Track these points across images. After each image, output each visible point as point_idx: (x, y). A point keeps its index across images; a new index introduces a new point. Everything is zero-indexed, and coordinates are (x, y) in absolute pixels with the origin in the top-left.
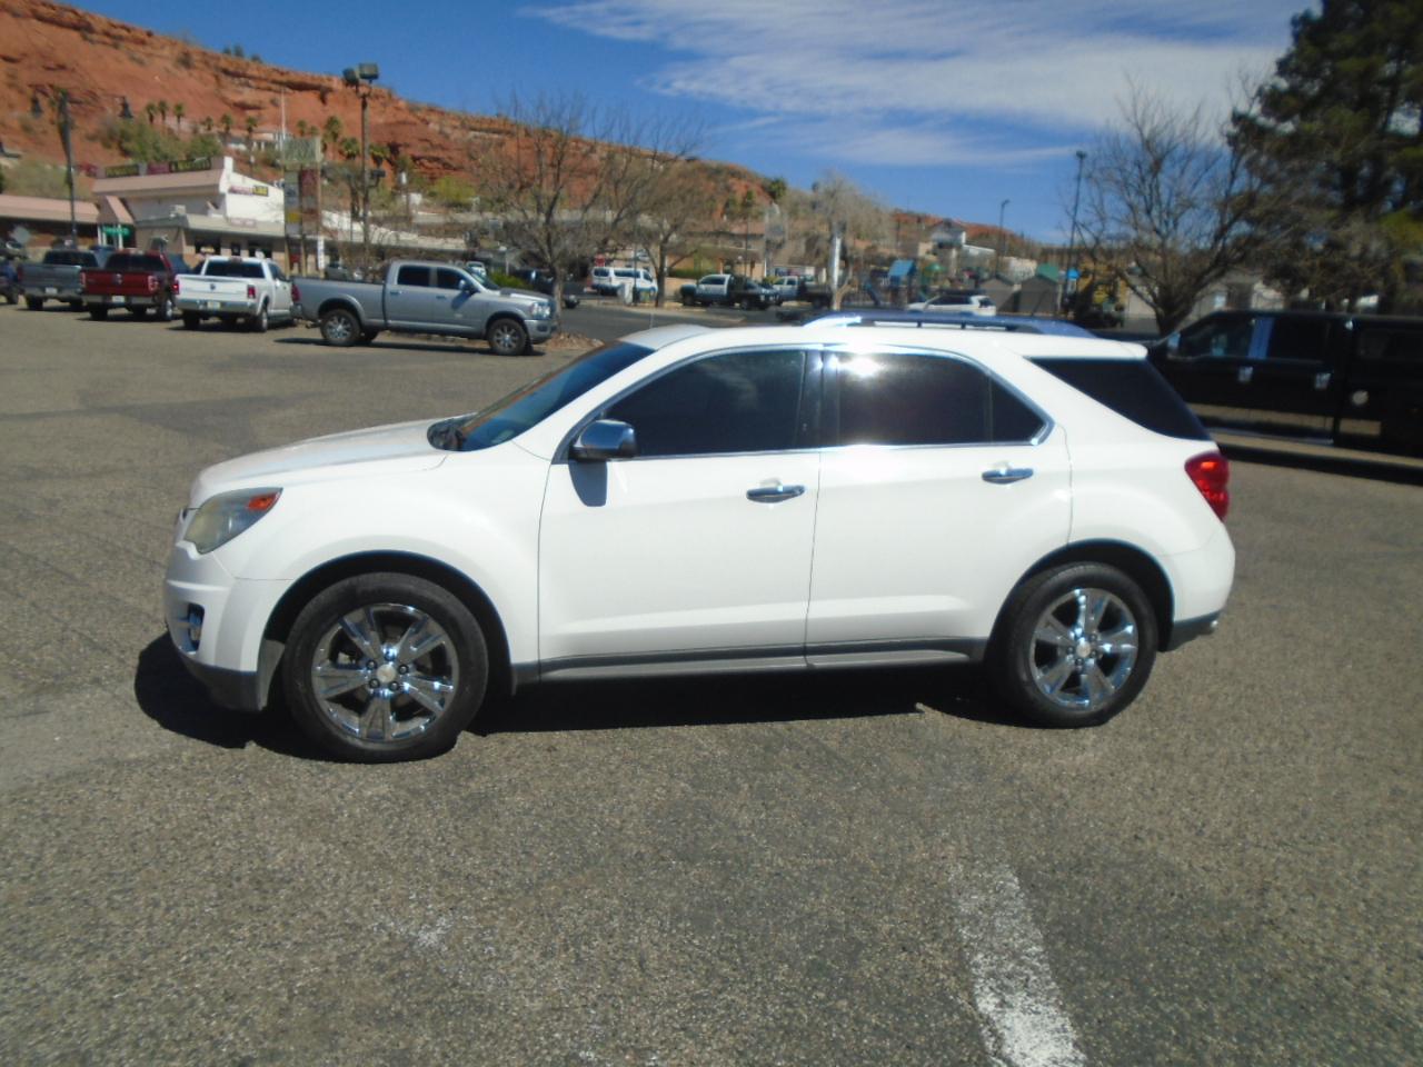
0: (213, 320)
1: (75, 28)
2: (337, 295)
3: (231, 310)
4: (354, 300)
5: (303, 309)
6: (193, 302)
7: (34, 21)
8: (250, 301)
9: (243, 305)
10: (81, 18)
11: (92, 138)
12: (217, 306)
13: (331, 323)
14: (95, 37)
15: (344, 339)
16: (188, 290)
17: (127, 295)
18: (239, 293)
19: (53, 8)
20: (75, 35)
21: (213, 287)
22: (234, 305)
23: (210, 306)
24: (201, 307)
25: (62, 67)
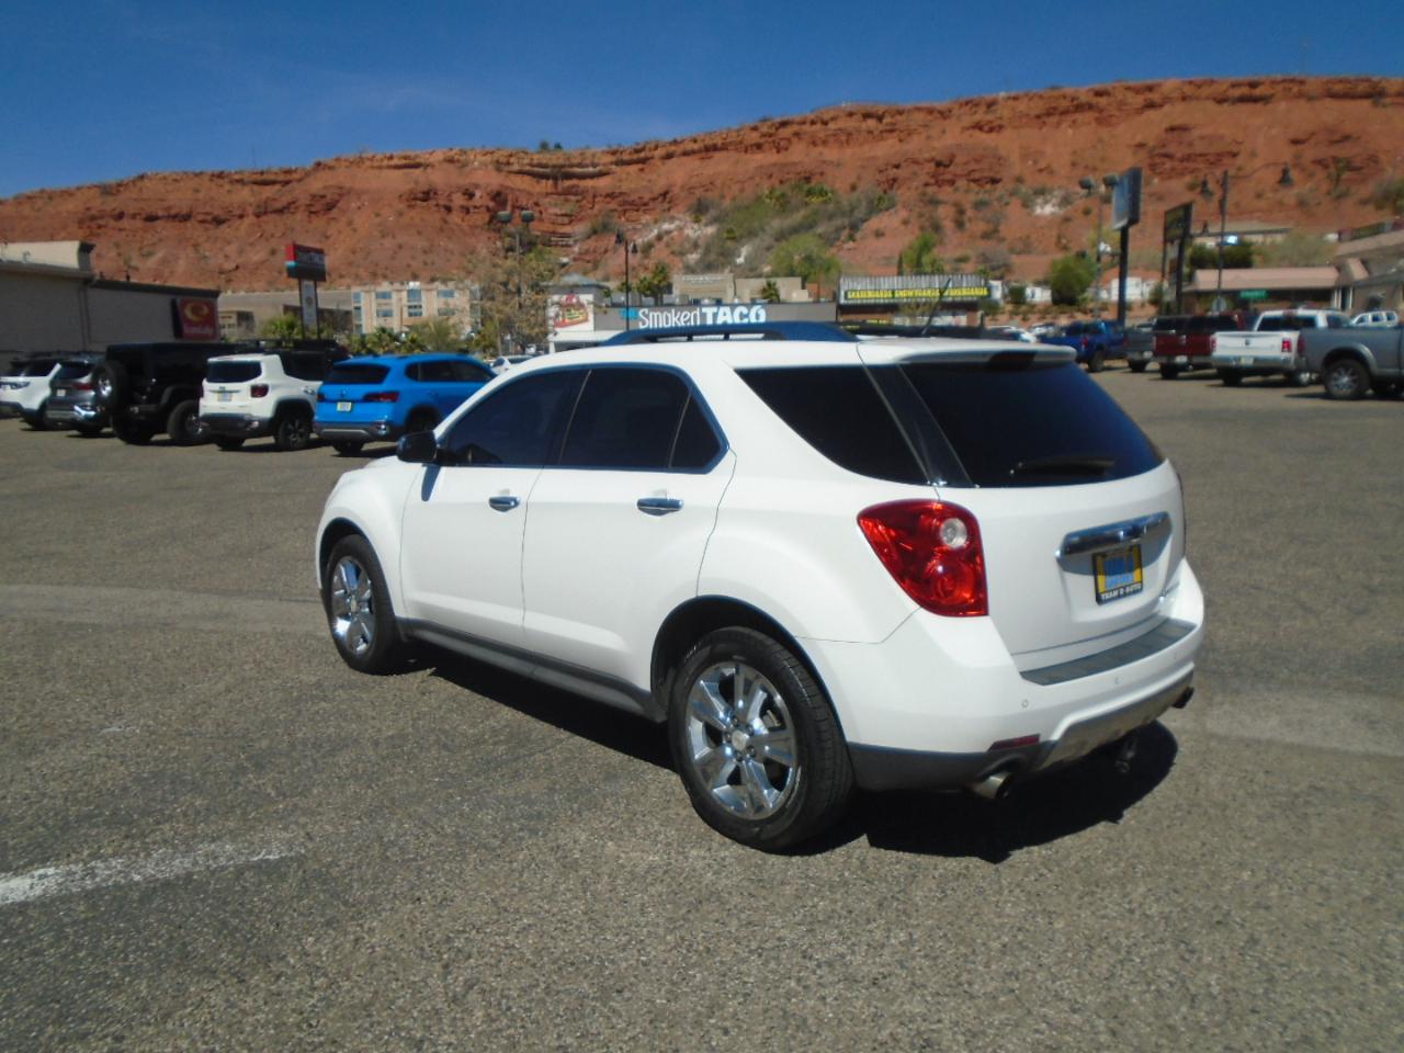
0: (1278, 377)
1: (1367, 96)
2: (1343, 344)
3: (1262, 365)
4: (1366, 351)
5: (1307, 361)
6: (1227, 359)
7: (1328, 100)
8: (1285, 355)
9: (1275, 360)
10: (1375, 85)
11: (1364, 202)
12: (1250, 362)
13: (1335, 375)
14: (1387, 100)
15: (1349, 391)
16: (1224, 347)
17: (1190, 356)
18: (1272, 347)
19: (1349, 82)
20: (1366, 103)
21: (1247, 343)
22: (1265, 360)
23: (1243, 362)
24: (1234, 363)
25: (1346, 138)
